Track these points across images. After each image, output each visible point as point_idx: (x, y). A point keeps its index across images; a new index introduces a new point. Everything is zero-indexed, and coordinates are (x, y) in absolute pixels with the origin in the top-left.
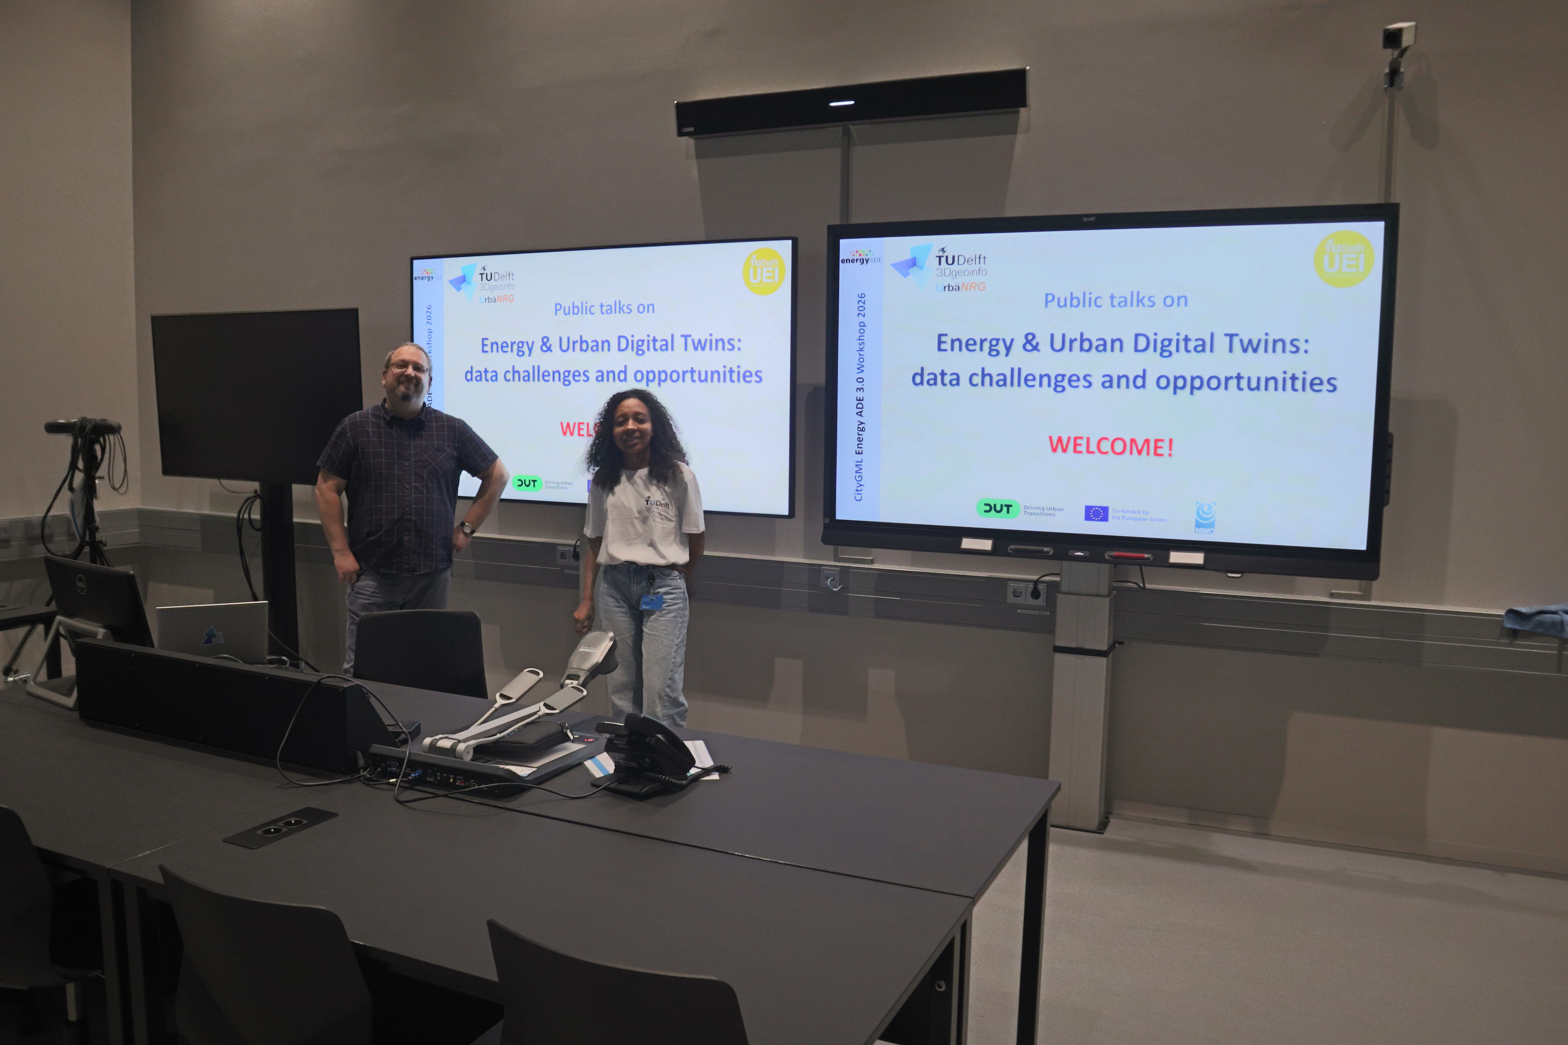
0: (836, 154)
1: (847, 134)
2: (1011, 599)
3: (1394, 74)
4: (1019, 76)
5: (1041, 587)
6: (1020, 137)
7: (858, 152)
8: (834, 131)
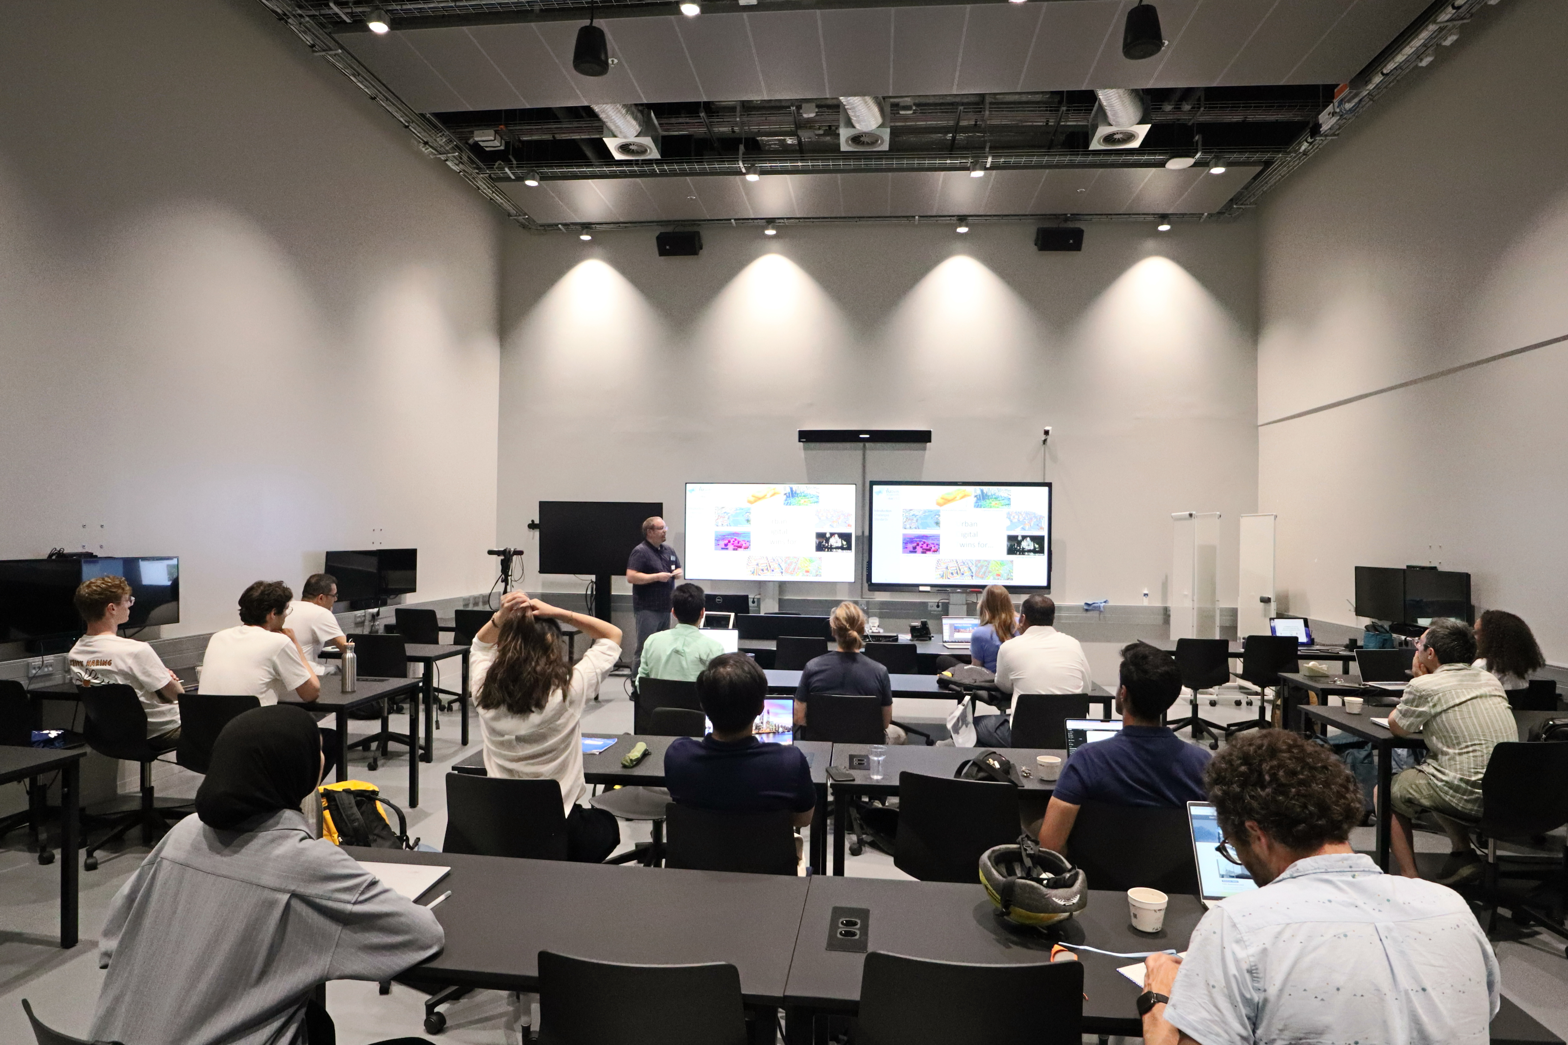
0: (860, 453)
1: (864, 446)
2: (929, 608)
3: (1045, 441)
4: (929, 433)
5: (940, 604)
6: (927, 452)
7: (868, 452)
8: (861, 444)
